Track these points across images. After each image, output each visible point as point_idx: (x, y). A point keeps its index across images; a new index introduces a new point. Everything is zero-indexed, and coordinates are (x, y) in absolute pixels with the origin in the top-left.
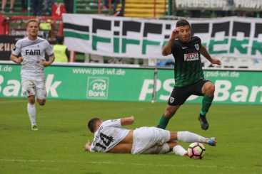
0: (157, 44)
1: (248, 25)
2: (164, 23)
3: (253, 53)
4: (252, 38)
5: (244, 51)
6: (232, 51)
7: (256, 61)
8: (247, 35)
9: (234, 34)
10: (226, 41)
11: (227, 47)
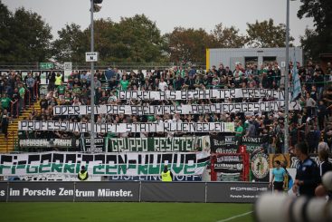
0: (9, 167)
1: (62, 155)
2: (13, 155)
3: (65, 171)
4: (64, 163)
5: (60, 170)
6: (53, 171)
7: (67, 176)
8: (62, 161)
9: (54, 161)
10: (49, 165)
11: (50, 168)
